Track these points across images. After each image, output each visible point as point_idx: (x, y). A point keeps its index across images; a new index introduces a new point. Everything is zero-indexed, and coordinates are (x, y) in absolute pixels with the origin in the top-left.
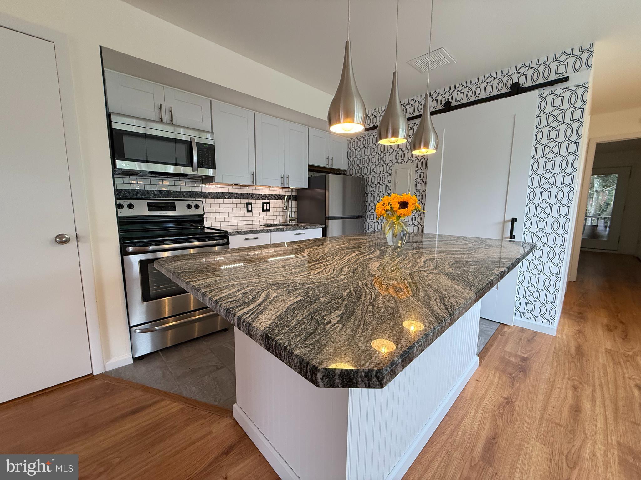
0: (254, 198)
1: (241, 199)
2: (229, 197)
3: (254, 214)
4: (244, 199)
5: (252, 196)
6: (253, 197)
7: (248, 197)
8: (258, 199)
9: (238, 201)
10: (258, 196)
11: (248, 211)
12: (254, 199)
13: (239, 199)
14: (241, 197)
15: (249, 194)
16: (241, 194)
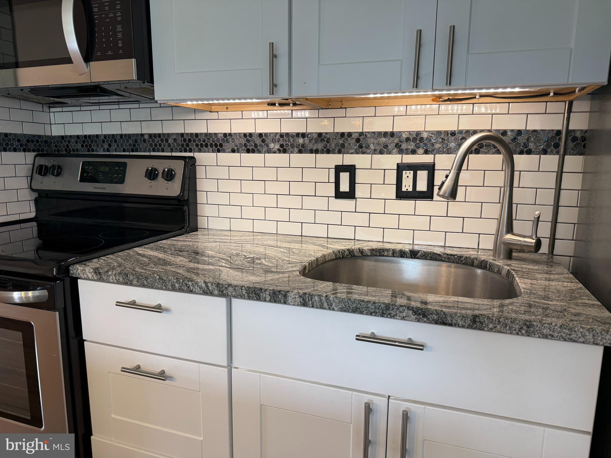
0: (368, 147)
1: (317, 152)
2: (282, 146)
3: (362, 204)
4: (328, 152)
5: (358, 140)
6: (361, 147)
7: (343, 146)
8: (381, 153)
9: (307, 159)
10: (383, 140)
11: (339, 195)
12: (363, 153)
13: (311, 152)
14: (320, 146)
15: (350, 134)
16: (320, 135)
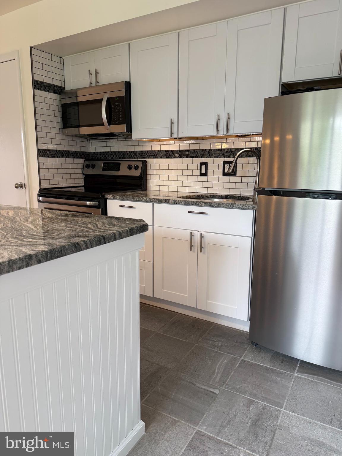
2: (180, 155)
3: (210, 179)
4: (197, 157)
5: (209, 152)
6: (210, 155)
7: (203, 155)
8: (217, 157)
9: (189, 160)
10: (218, 152)
11: (201, 175)
13: (191, 157)
14: (194, 155)
15: (206, 150)
16: (194, 150)
